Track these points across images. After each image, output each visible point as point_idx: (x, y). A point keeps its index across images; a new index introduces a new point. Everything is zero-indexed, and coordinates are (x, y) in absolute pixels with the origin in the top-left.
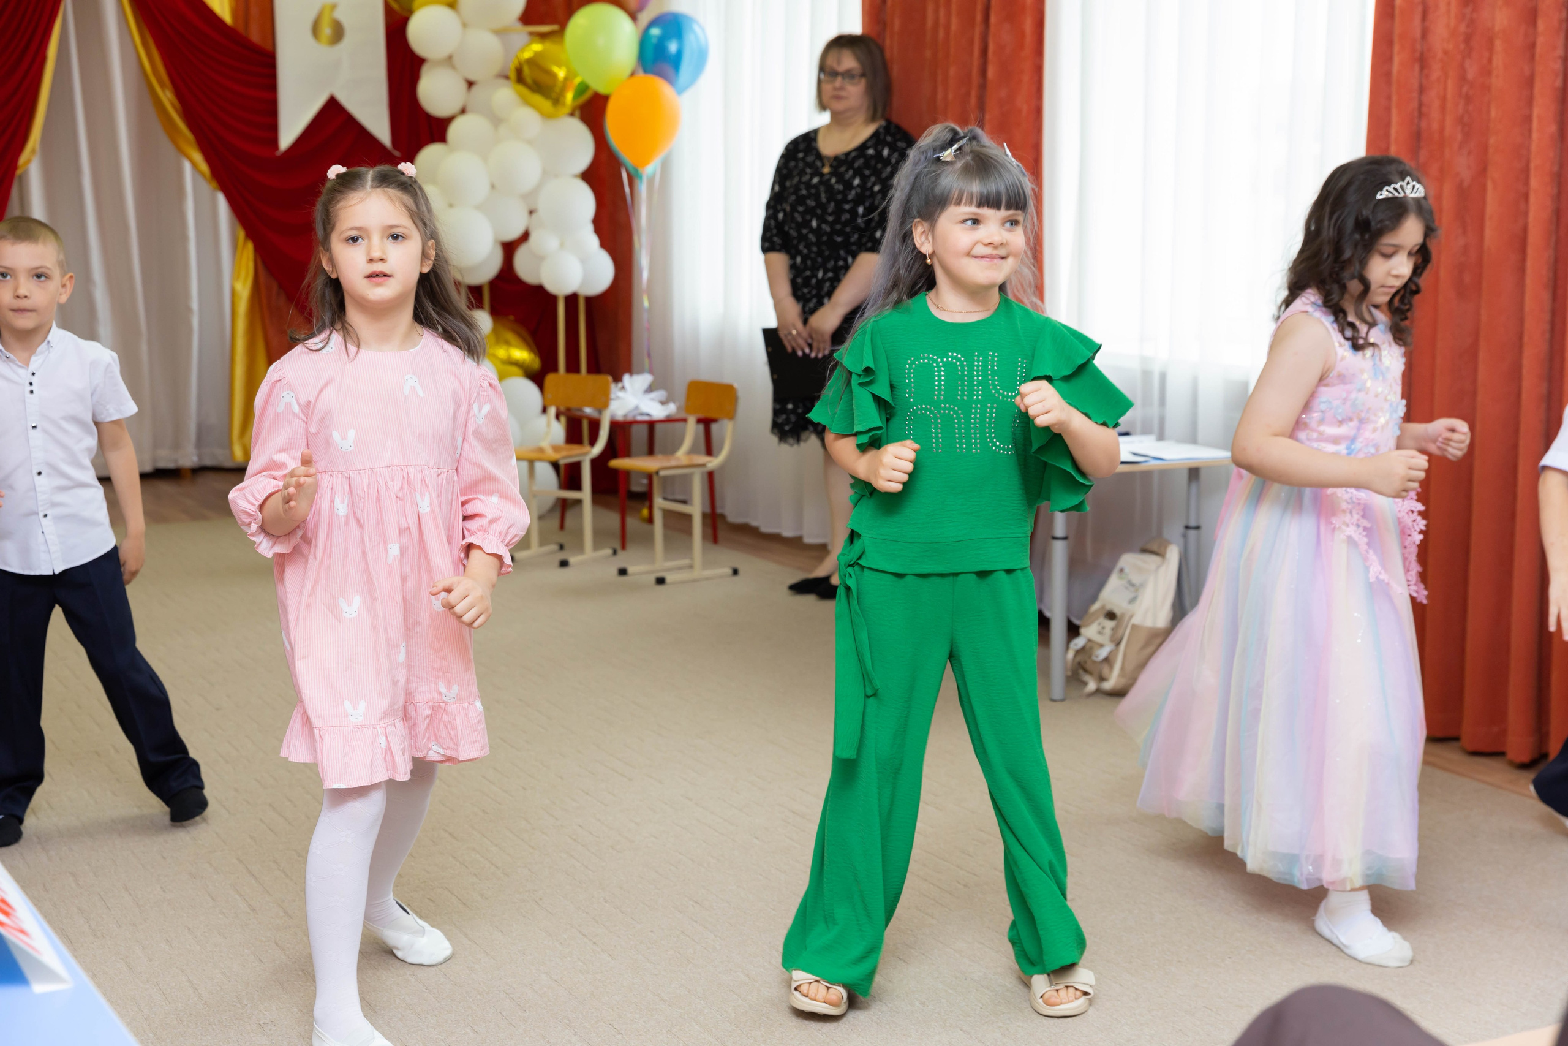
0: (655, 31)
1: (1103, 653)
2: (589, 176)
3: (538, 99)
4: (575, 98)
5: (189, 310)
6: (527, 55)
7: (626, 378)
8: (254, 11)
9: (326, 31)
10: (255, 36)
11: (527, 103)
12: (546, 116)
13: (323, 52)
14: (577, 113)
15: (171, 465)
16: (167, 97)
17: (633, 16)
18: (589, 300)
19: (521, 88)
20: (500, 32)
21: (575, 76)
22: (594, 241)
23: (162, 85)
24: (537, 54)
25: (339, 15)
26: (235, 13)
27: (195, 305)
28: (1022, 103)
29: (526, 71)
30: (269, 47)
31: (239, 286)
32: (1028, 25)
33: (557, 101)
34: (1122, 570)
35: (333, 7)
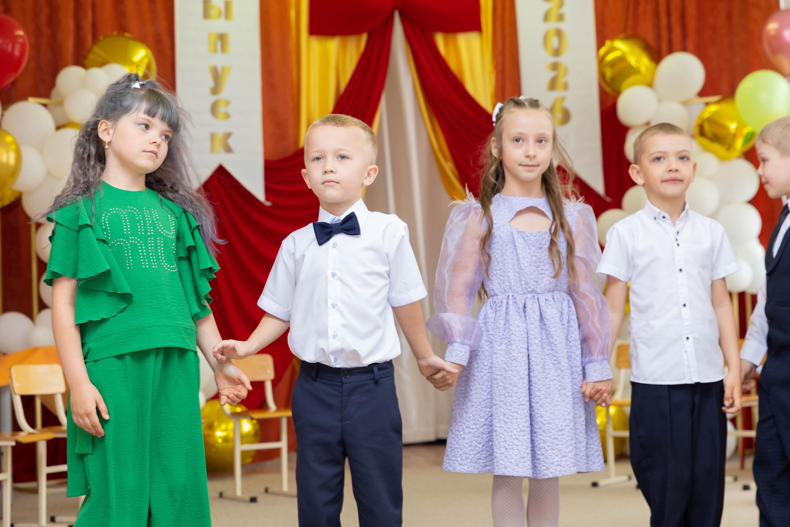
2: (754, 202)
3: (716, 147)
4: (743, 146)
6: (707, 115)
9: (559, 115)
11: (706, 149)
12: (722, 159)
14: (744, 156)
16: (449, 166)
19: (703, 140)
20: (685, 103)
21: (744, 128)
23: (445, 158)
24: (715, 113)
25: (567, 103)
29: (707, 127)
33: (730, 147)
35: (563, 99)
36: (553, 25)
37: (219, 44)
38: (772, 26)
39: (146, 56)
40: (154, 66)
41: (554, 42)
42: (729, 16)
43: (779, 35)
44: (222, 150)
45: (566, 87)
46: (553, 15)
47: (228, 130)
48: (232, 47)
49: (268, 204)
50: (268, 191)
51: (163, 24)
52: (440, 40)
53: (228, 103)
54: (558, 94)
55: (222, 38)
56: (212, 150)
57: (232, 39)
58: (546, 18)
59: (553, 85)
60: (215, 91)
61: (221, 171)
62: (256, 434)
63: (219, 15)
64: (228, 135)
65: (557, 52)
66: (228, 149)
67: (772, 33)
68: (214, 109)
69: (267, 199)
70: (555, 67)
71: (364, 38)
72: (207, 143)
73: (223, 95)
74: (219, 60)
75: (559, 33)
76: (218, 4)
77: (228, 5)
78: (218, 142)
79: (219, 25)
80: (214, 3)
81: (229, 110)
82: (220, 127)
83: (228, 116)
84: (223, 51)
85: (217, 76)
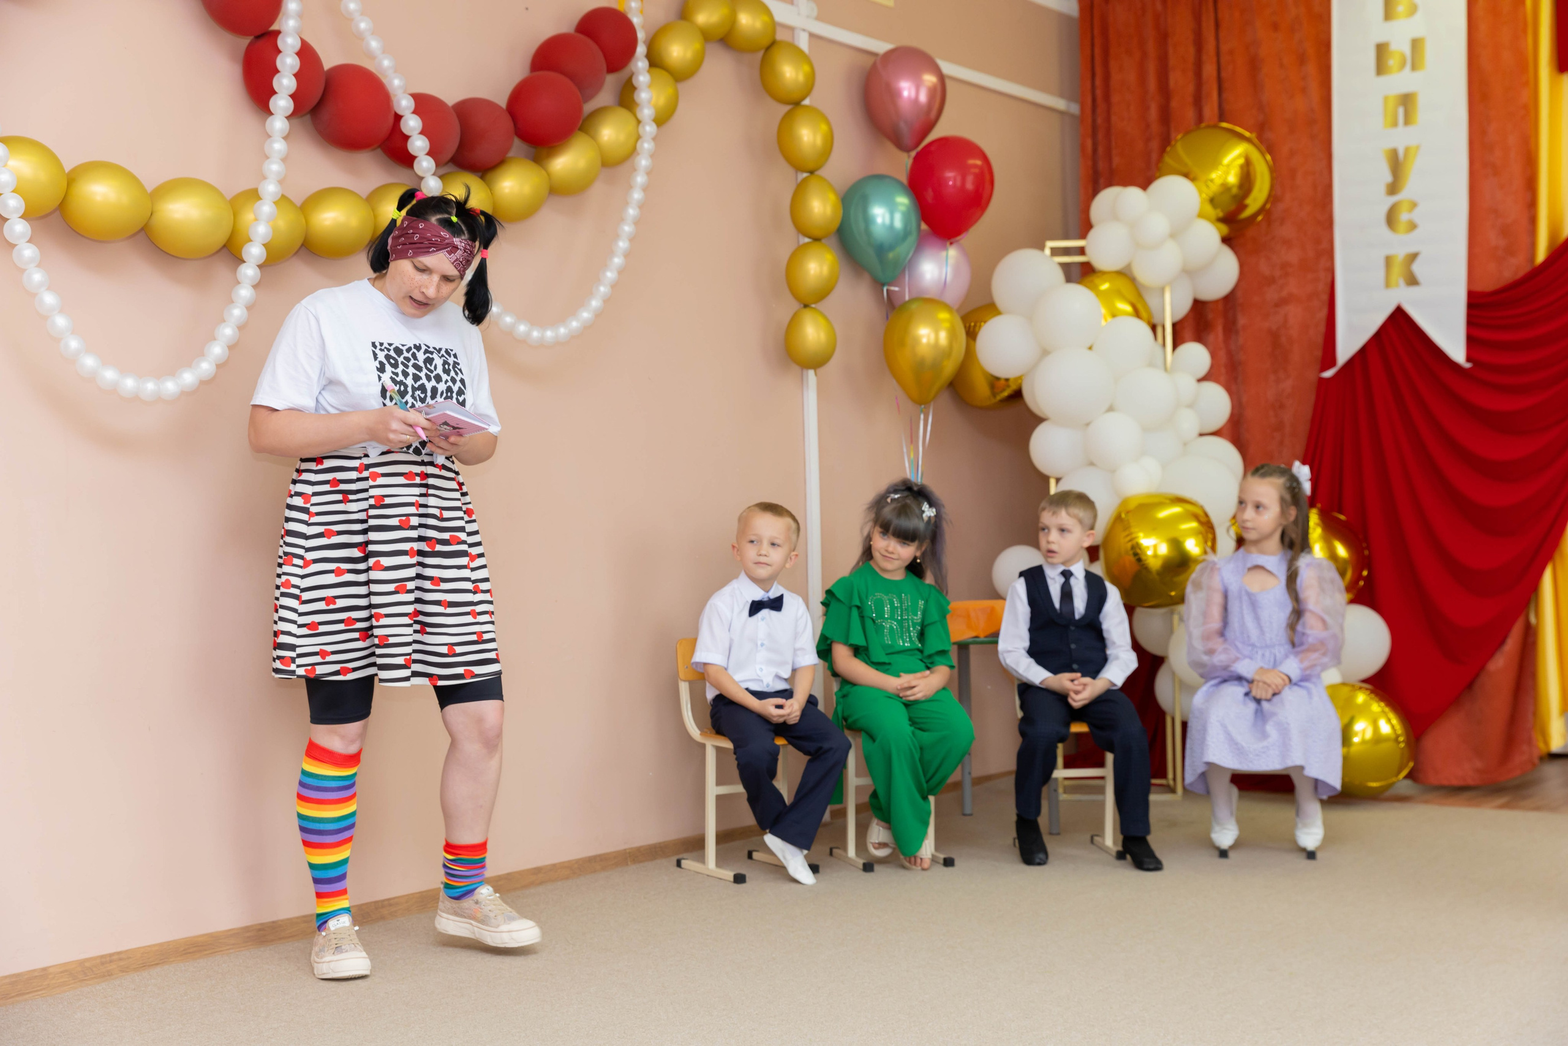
37: (1401, 110)
44: (1402, 282)
47: (1412, 249)
48: (1423, 112)
49: (1469, 364)
50: (1472, 342)
53: (1414, 205)
55: (1407, 101)
56: (1387, 285)
57: (1422, 102)
60: (1393, 189)
61: (1399, 320)
63: (1403, 65)
64: (1413, 257)
66: (1412, 281)
68: (1391, 219)
69: (1467, 360)
72: (1381, 273)
73: (1405, 194)
74: (1401, 138)
76: (1400, 46)
77: (1416, 44)
78: (1397, 270)
79: (1400, 81)
80: (1393, 47)
81: (1416, 216)
82: (1400, 245)
83: (1413, 226)
84: (1407, 122)
85: (1397, 164)
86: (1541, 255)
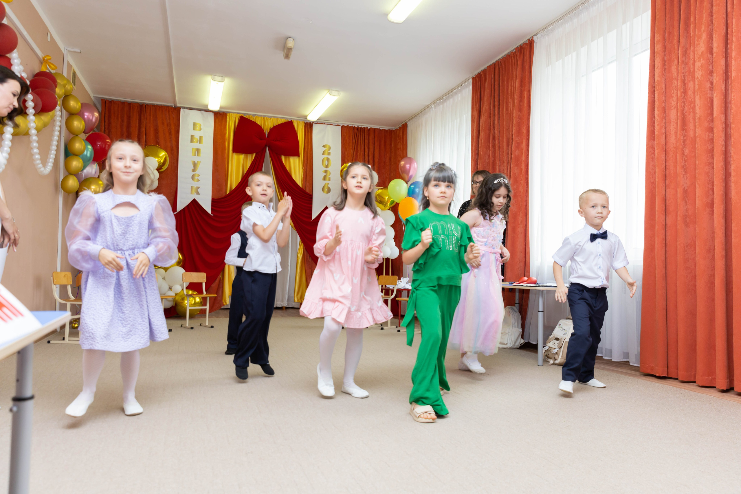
0: (412, 186)
1: (555, 351)
2: (393, 226)
3: (380, 205)
4: (390, 205)
5: (288, 265)
6: (379, 193)
7: (402, 278)
8: (308, 184)
9: (326, 190)
10: (307, 190)
12: (382, 210)
13: (324, 195)
14: (391, 209)
15: (281, 306)
17: (407, 182)
18: (392, 260)
21: (391, 199)
22: (394, 244)
24: (381, 193)
25: (329, 186)
26: (302, 185)
27: (289, 264)
28: (521, 189)
29: (378, 197)
30: (311, 194)
31: (299, 255)
32: (523, 166)
33: (385, 206)
34: (560, 325)
35: (328, 184)
36: (326, 156)
37: (196, 152)
38: (402, 163)
39: (165, 154)
40: (168, 159)
41: (326, 163)
42: (390, 159)
43: (404, 166)
44: (195, 193)
45: (329, 180)
46: (326, 153)
47: (198, 186)
48: (202, 154)
49: (212, 215)
50: (213, 210)
51: (174, 143)
52: (283, 158)
53: (199, 175)
54: (327, 182)
55: (198, 150)
56: (191, 193)
57: (202, 151)
58: (323, 154)
59: (325, 178)
60: (194, 170)
61: (194, 202)
62: (201, 303)
63: (197, 142)
64: (198, 188)
65: (327, 167)
66: (198, 193)
67: (402, 165)
68: (193, 177)
69: (212, 213)
70: (326, 172)
71: (254, 155)
72: (190, 190)
73: (197, 172)
74: (196, 159)
75: (328, 159)
76: (197, 137)
77: (201, 137)
78: (194, 190)
79: (197, 145)
80: (195, 137)
81: (199, 178)
82: (195, 184)
83: (198, 180)
84: (197, 156)
85: (195, 165)
86: (228, 193)
